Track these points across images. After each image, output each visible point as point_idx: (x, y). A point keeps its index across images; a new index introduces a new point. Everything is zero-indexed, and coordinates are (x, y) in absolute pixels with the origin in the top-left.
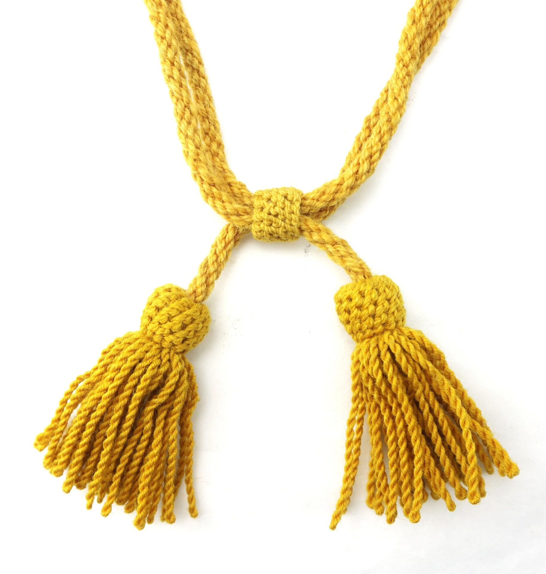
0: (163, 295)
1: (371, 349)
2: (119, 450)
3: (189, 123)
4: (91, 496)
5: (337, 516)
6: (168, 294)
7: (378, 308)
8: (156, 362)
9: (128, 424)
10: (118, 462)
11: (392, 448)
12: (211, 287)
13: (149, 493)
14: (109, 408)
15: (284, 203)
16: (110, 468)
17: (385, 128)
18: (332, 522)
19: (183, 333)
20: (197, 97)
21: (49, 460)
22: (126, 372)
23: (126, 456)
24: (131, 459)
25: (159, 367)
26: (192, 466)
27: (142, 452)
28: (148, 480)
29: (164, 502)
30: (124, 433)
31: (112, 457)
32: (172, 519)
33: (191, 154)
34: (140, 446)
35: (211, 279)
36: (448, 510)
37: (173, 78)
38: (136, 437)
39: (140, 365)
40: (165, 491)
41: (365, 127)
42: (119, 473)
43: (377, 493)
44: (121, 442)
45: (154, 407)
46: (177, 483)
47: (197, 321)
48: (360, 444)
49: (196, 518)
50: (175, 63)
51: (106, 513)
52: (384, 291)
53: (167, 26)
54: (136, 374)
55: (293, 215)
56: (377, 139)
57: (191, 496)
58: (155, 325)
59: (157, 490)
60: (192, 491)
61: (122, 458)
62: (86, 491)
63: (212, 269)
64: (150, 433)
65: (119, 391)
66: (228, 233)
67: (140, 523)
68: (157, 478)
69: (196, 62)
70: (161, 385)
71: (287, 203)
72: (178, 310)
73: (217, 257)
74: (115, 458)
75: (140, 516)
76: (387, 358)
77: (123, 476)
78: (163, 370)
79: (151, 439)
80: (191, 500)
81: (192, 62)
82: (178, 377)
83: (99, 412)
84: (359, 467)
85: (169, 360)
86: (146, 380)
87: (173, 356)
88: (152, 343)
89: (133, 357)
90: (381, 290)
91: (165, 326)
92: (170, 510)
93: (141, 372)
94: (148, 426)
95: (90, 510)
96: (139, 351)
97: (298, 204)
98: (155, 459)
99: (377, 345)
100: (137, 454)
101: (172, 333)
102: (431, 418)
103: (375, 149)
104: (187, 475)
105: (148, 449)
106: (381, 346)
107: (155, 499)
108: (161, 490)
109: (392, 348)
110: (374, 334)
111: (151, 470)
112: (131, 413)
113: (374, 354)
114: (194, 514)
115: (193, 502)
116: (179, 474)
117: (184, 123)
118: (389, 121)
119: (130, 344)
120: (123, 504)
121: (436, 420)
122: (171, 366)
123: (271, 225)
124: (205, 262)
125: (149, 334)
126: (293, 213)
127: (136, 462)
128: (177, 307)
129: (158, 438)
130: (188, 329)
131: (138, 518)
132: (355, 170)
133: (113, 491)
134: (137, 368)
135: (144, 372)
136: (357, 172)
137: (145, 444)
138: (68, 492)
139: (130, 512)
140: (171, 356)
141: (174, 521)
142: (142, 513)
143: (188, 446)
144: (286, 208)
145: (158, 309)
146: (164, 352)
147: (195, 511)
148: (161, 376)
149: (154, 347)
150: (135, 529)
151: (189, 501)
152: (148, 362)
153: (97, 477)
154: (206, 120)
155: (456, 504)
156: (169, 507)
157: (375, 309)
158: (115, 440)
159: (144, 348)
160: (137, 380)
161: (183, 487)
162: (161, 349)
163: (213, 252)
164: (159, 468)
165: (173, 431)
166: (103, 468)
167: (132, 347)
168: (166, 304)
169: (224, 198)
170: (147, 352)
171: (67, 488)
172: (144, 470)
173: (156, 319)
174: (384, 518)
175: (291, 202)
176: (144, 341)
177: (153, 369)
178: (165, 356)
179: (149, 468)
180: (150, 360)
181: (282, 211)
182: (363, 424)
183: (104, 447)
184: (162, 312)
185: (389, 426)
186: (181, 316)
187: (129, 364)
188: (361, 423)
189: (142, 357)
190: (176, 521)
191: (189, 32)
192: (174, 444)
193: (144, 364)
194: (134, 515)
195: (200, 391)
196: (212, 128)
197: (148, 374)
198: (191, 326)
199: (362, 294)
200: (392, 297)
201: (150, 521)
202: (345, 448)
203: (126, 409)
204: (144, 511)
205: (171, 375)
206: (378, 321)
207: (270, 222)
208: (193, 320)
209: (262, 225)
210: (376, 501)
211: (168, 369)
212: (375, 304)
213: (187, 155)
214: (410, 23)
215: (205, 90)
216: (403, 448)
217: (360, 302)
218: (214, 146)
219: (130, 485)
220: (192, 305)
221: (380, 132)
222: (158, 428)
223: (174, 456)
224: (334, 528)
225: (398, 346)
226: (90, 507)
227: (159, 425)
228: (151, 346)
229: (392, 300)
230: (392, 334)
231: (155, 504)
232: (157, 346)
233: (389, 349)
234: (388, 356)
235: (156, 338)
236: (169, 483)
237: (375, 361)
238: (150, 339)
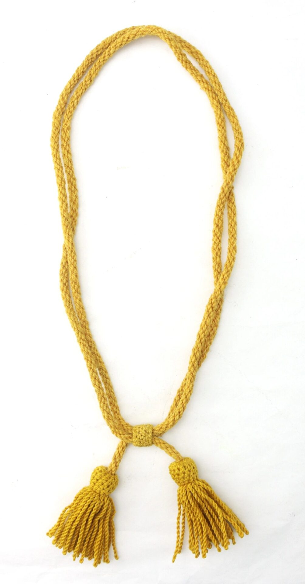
0: (99, 474)
1: (183, 491)
2: (85, 536)
3: (104, 403)
4: (74, 556)
5: (175, 557)
6: (101, 473)
7: (185, 475)
8: (99, 502)
9: (88, 526)
10: (85, 541)
11: (195, 528)
12: (118, 467)
13: (98, 552)
14: (81, 520)
15: (145, 434)
16: (82, 543)
17: (184, 401)
18: (173, 560)
19: (108, 489)
20: (106, 387)
21: (55, 541)
22: (87, 507)
23: (88, 538)
24: (90, 539)
25: (100, 503)
26: (114, 539)
27: (94, 536)
28: (98, 547)
29: (104, 554)
30: (87, 530)
31: (82, 539)
32: (108, 562)
33: (106, 417)
34: (93, 534)
35: (118, 464)
36: (218, 552)
37: (96, 385)
38: (92, 530)
39: (92, 503)
40: (104, 550)
41: (177, 395)
42: (85, 546)
43: (196, 541)
44: (86, 533)
45: (98, 519)
46: (109, 546)
47: (113, 484)
48: (184, 524)
49: (118, 560)
50: (96, 378)
51: (82, 562)
52: (188, 467)
53: (91, 363)
54: (91, 507)
55: (149, 439)
56: (181, 406)
57: (115, 551)
58: (96, 487)
59: (101, 550)
60: (115, 549)
61: (86, 539)
62: (72, 553)
63: (117, 460)
64: (97, 529)
65: (84, 513)
66: (123, 443)
67: (95, 565)
68: (101, 546)
69: (104, 373)
70: (101, 510)
71: (146, 434)
72: (105, 480)
73: (119, 454)
74: (83, 540)
75: (96, 562)
76: (189, 495)
77: (87, 547)
78: (101, 504)
79: (98, 531)
80: (115, 552)
81: (103, 373)
82: (107, 506)
83: (76, 523)
84: (185, 533)
85: (103, 500)
86: (95, 510)
87: (105, 497)
88: (96, 493)
89: (89, 501)
90: (186, 467)
91: (100, 487)
92: (107, 558)
93: (92, 506)
94: (96, 526)
95: (74, 561)
96: (91, 498)
97: (151, 434)
98: (100, 539)
99: (186, 489)
100: (92, 537)
101: (103, 489)
102: (209, 516)
103: (181, 410)
104: (113, 542)
105: (97, 535)
106: (187, 490)
107: (100, 554)
108: (103, 550)
109: (191, 491)
110: (185, 484)
111: (99, 543)
112: (90, 522)
113: (185, 493)
114: (117, 558)
115: (116, 553)
116: (110, 542)
117: (102, 404)
118: (186, 397)
119: (87, 494)
120: (87, 557)
121: (211, 516)
122: (104, 502)
123: (141, 443)
124: (114, 456)
125: (94, 489)
126: (149, 438)
127: (92, 540)
128: (105, 479)
129: (101, 530)
130: (110, 487)
131: (95, 563)
132: (173, 419)
133: (84, 553)
134: (91, 504)
135: (94, 506)
136: (174, 419)
137: (95, 533)
138: (65, 554)
139: (91, 560)
140: (104, 498)
141: (109, 562)
142: (96, 561)
143: (113, 531)
144: (146, 436)
145: (97, 480)
146: (101, 496)
147: (117, 557)
148: (101, 507)
149: (97, 495)
150: (94, 567)
151: (114, 553)
152: (95, 502)
153: (77, 548)
154: (111, 398)
155: (221, 549)
156: (107, 557)
157: (184, 475)
158: (84, 533)
159: (93, 496)
160: (91, 509)
161: (111, 547)
162: (100, 495)
163: (118, 452)
164: (102, 542)
165: (106, 527)
166: (79, 544)
167: (88, 496)
168: (100, 478)
169: (121, 433)
170: (94, 498)
171: (65, 553)
172: (95, 543)
173: (96, 477)
174: (194, 555)
175: (148, 433)
176: (93, 493)
177: (97, 505)
178: (101, 499)
179: (98, 543)
180: (96, 501)
181: (144, 437)
182: (185, 516)
183: (79, 536)
184: (99, 482)
185: (193, 520)
186: (107, 482)
187: (87, 504)
188: (184, 516)
189: (93, 500)
190: (110, 562)
191: (101, 360)
192: (107, 532)
193: (93, 503)
194: (93, 561)
195: (116, 509)
196: (113, 401)
197: (96, 507)
198: (111, 486)
199: (179, 470)
200: (191, 469)
201: (99, 563)
202: (176, 529)
203: (87, 520)
204: (97, 559)
205: (105, 506)
206: (186, 479)
207: (140, 442)
208: (112, 483)
209: (137, 443)
210: (192, 548)
211: (103, 504)
212: (184, 473)
213: (104, 417)
214: (193, 355)
215: (109, 385)
216: (199, 528)
217: (178, 473)
218: (115, 409)
219: (90, 549)
220: (111, 477)
221: (183, 402)
222: (101, 526)
223: (107, 536)
224: (173, 562)
225: (193, 490)
226: (74, 560)
227: (101, 525)
228: (96, 495)
229: (191, 470)
230: (191, 484)
231: (101, 556)
232: (98, 494)
233: (190, 491)
234: (190, 494)
235: (98, 492)
236: (106, 547)
237: (185, 496)
238: (95, 492)
